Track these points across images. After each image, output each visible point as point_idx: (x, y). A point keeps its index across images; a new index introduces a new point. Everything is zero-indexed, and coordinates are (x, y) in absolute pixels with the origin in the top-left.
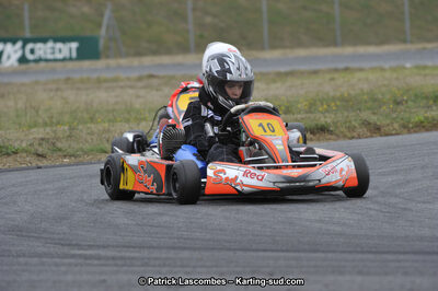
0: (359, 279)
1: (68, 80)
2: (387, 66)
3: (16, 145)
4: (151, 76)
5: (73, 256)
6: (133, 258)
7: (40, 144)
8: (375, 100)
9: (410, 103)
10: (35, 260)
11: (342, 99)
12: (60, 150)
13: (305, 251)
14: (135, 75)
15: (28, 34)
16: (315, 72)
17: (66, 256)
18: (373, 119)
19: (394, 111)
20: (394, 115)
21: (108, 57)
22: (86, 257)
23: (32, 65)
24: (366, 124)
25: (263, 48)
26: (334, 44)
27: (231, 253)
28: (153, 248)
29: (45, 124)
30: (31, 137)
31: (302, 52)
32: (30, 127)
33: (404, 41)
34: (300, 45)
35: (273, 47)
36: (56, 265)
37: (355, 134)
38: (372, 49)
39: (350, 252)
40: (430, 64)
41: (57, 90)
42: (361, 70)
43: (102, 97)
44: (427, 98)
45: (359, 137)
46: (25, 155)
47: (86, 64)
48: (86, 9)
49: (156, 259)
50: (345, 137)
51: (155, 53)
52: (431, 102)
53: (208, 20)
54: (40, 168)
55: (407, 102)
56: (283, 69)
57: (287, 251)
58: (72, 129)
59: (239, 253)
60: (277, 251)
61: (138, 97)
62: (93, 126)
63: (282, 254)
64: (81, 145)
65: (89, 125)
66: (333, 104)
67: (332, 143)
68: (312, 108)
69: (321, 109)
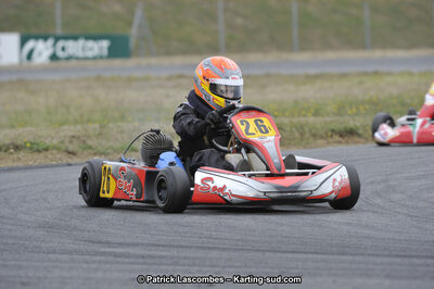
0: (387, 282)
1: (98, 78)
2: (415, 70)
3: (48, 142)
4: (181, 76)
5: (103, 254)
6: (160, 257)
7: (71, 142)
8: (403, 104)
10: (65, 257)
11: (372, 103)
12: (90, 147)
13: (333, 254)
14: (164, 74)
15: (59, 31)
16: (344, 76)
17: (96, 253)
21: (138, 55)
22: (116, 255)
23: (63, 64)
25: (291, 49)
26: (363, 46)
27: (259, 254)
28: (182, 247)
29: (76, 122)
30: (62, 134)
31: (330, 55)
32: (62, 124)
34: (327, 46)
35: (303, 49)
36: (87, 262)
38: (401, 54)
39: (378, 256)
41: (88, 87)
42: (390, 74)
43: (132, 96)
46: (55, 152)
47: (117, 62)
48: (118, 8)
49: (185, 258)
51: (185, 53)
53: (239, 21)
54: (70, 165)
56: (312, 71)
57: (317, 253)
58: (102, 127)
59: (268, 254)
60: (306, 253)
61: (168, 96)
62: (123, 124)
63: (311, 256)
64: (111, 144)
65: (119, 124)
66: (361, 107)
67: (360, 146)
68: (340, 111)
69: (350, 112)
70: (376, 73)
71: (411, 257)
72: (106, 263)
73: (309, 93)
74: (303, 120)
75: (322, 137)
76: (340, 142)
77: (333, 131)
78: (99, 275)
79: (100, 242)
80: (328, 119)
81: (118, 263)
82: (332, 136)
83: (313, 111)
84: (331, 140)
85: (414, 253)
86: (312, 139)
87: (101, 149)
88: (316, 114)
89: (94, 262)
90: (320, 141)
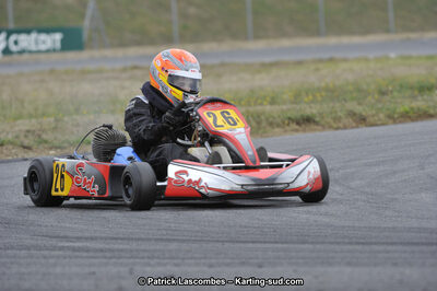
0: (348, 270)
1: (52, 72)
2: (371, 56)
3: (3, 137)
4: (135, 67)
5: (62, 248)
6: (122, 250)
7: (26, 136)
8: (359, 90)
9: (395, 94)
10: (24, 253)
11: (327, 89)
12: (46, 142)
13: (293, 242)
14: (118, 66)
15: (11, 26)
16: (300, 63)
17: (54, 248)
18: (359, 109)
19: (379, 101)
20: (380, 106)
21: (91, 48)
22: (74, 249)
23: (15, 57)
24: (352, 114)
25: (246, 38)
26: (317, 33)
27: (219, 245)
28: (142, 240)
29: (31, 116)
30: (17, 128)
31: (286, 43)
32: (16, 119)
33: (387, 31)
34: (284, 35)
35: (257, 37)
36: (45, 257)
37: (341, 125)
38: (356, 40)
39: (338, 243)
40: (414, 53)
41: (42, 81)
42: (345, 60)
43: (86, 88)
44: (412, 88)
45: (345, 128)
46: (10, 147)
47: (71, 55)
49: (145, 251)
50: (331, 127)
51: (139, 43)
52: (416, 93)
53: (192, 10)
54: (26, 160)
55: (392, 92)
56: (267, 60)
57: (276, 242)
58: (57, 120)
59: (227, 245)
60: (265, 242)
61: (123, 88)
62: (78, 117)
63: (270, 246)
64: (67, 137)
65: (75, 117)
66: (318, 95)
67: (318, 133)
68: (297, 98)
69: (306, 99)
70: (331, 60)
71: (371, 244)
72: (65, 258)
73: (263, 81)
74: (259, 108)
75: (278, 126)
76: (297, 131)
77: (290, 118)
78: (58, 270)
79: (58, 237)
80: (284, 107)
81: (77, 257)
82: (288, 125)
83: (268, 99)
84: (287, 128)
85: (374, 240)
86: (268, 128)
87: (56, 143)
88: (273, 102)
89: (52, 257)
90: (277, 130)
